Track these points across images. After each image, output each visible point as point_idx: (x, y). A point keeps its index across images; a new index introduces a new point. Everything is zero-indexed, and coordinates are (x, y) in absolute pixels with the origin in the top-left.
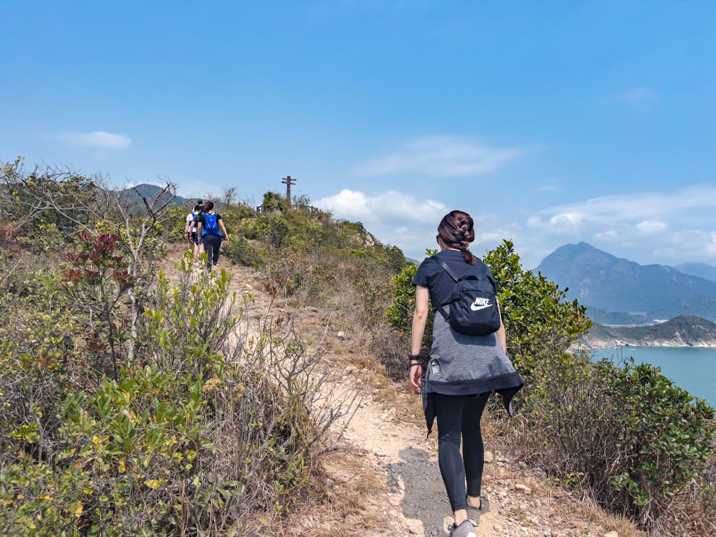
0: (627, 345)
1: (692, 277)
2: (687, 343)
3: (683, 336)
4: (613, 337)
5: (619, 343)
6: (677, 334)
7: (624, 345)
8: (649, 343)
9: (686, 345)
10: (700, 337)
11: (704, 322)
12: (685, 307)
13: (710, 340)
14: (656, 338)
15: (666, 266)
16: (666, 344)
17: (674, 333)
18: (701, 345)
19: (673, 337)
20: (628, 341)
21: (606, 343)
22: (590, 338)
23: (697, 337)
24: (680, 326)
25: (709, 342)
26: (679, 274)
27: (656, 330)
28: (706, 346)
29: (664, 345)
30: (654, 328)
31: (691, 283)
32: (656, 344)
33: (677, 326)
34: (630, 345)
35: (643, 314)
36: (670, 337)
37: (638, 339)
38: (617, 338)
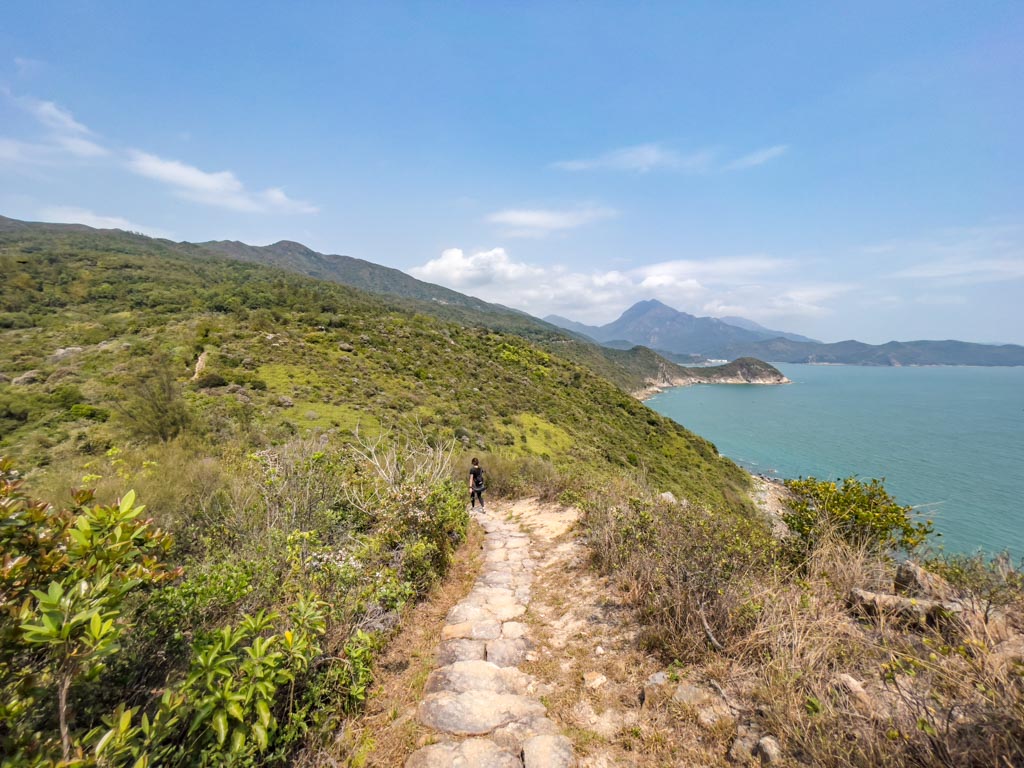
0: (699, 382)
1: (733, 327)
2: (747, 380)
3: (743, 374)
4: (689, 376)
5: (693, 380)
6: (739, 372)
7: (697, 382)
8: (717, 381)
9: (745, 382)
10: (757, 375)
11: (760, 363)
13: (765, 377)
14: (723, 376)
15: (714, 318)
16: (730, 381)
17: (736, 372)
18: (757, 382)
19: (736, 375)
20: (701, 379)
21: (684, 381)
22: (672, 377)
23: (754, 375)
24: (742, 366)
25: (764, 379)
26: (725, 325)
28: (762, 382)
29: (728, 381)
31: (732, 331)
32: (723, 381)
33: (739, 367)
34: (702, 382)
35: (699, 355)
36: (733, 375)
37: (708, 377)
38: (692, 376)
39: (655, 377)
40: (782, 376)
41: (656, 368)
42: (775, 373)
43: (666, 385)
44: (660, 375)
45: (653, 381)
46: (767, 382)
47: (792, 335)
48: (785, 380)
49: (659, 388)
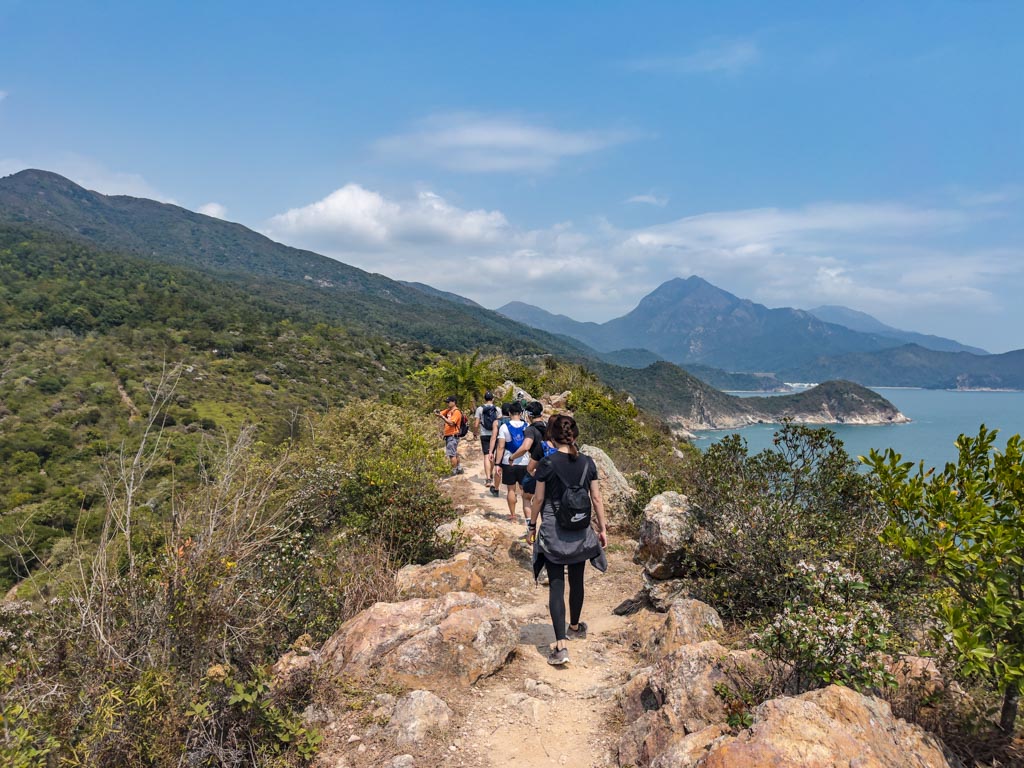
0: (760, 422)
1: (831, 326)
2: (837, 418)
3: (832, 409)
4: (743, 411)
5: (750, 418)
6: (825, 405)
7: (756, 422)
9: (835, 421)
10: (853, 410)
11: (858, 389)
12: (824, 366)
13: (867, 413)
14: (798, 411)
15: (799, 310)
16: (809, 420)
17: (821, 404)
18: (854, 421)
19: (820, 410)
20: (763, 417)
21: (735, 420)
22: (714, 414)
23: (850, 409)
24: (829, 396)
25: (866, 418)
26: (817, 323)
27: (797, 401)
28: (861, 422)
30: (795, 398)
31: (830, 333)
32: (798, 419)
33: (825, 396)
34: (765, 421)
35: (771, 375)
36: (815, 409)
37: (774, 413)
38: (748, 412)
39: (687, 414)
40: (895, 412)
41: (689, 399)
42: (884, 406)
43: (704, 426)
44: (694, 411)
45: (683, 421)
46: (871, 422)
47: (933, 339)
48: (900, 417)
49: (694, 431)
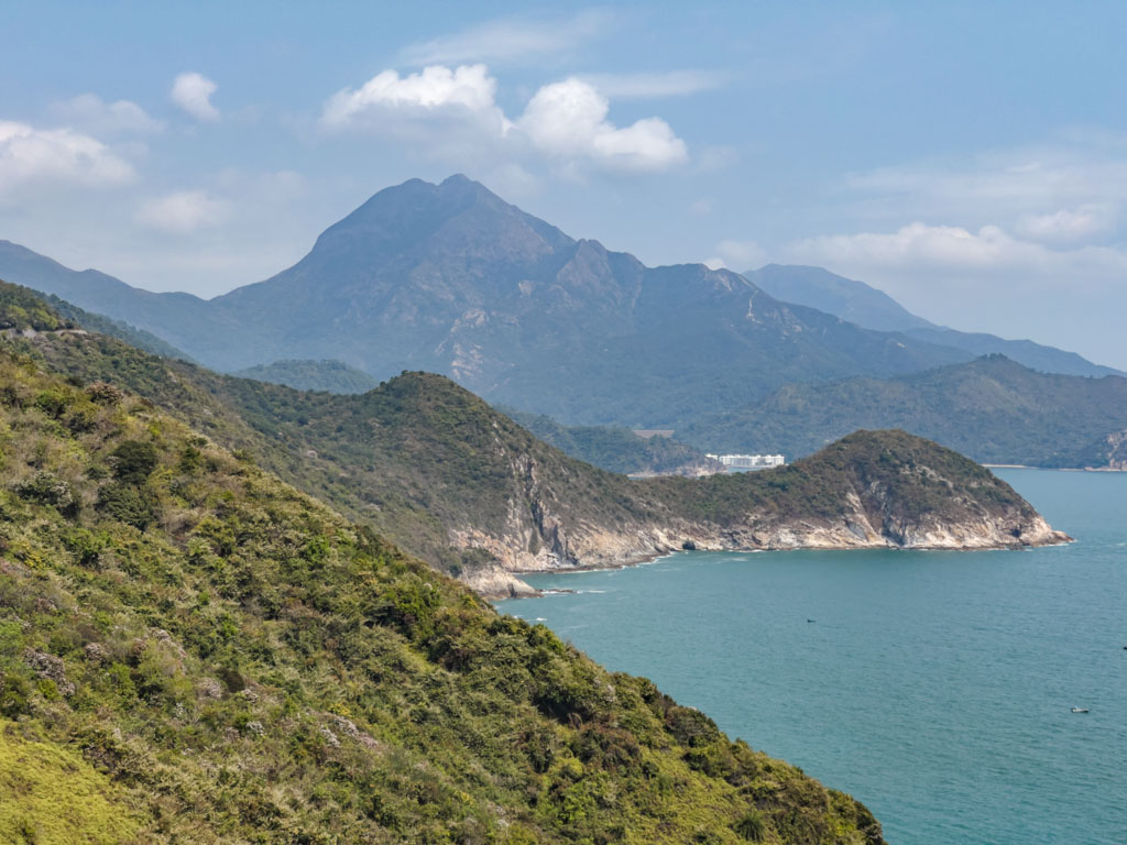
0: (688, 546)
1: (800, 311)
2: (887, 534)
3: (871, 506)
4: (643, 517)
5: (662, 536)
6: (853, 498)
7: (678, 545)
8: (764, 537)
9: (882, 541)
10: (928, 510)
11: (936, 454)
12: (793, 411)
13: (962, 520)
14: (786, 515)
16: (817, 539)
17: (843, 496)
18: (932, 540)
19: (841, 511)
20: (693, 531)
21: (624, 541)
22: (571, 523)
23: (918, 511)
24: (863, 470)
25: (960, 529)
27: (783, 487)
28: (949, 541)
29: (812, 541)
30: (779, 480)
31: (799, 328)
32: (787, 538)
33: (853, 474)
34: (700, 544)
36: (829, 511)
38: (657, 520)
39: (494, 523)
40: (1028, 514)
41: (498, 481)
42: (1002, 500)
43: (543, 560)
44: (515, 517)
45: (484, 541)
46: (973, 541)
48: (1041, 529)
49: (516, 572)
